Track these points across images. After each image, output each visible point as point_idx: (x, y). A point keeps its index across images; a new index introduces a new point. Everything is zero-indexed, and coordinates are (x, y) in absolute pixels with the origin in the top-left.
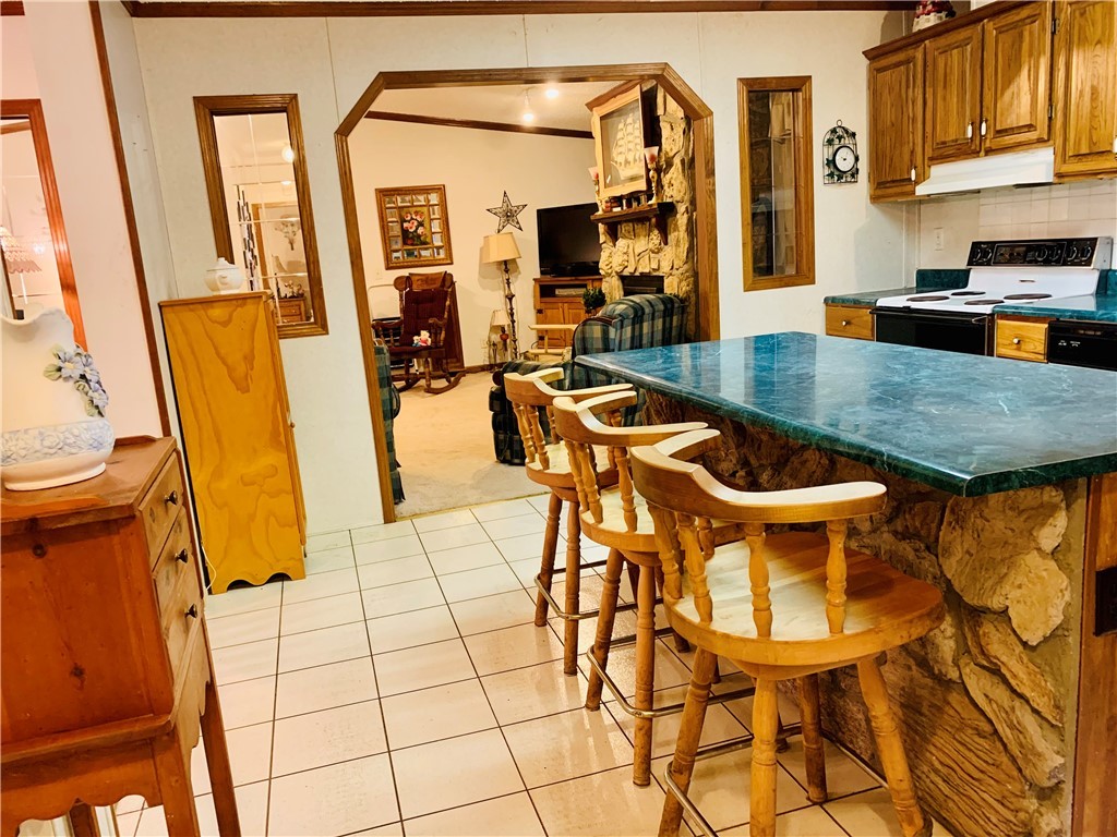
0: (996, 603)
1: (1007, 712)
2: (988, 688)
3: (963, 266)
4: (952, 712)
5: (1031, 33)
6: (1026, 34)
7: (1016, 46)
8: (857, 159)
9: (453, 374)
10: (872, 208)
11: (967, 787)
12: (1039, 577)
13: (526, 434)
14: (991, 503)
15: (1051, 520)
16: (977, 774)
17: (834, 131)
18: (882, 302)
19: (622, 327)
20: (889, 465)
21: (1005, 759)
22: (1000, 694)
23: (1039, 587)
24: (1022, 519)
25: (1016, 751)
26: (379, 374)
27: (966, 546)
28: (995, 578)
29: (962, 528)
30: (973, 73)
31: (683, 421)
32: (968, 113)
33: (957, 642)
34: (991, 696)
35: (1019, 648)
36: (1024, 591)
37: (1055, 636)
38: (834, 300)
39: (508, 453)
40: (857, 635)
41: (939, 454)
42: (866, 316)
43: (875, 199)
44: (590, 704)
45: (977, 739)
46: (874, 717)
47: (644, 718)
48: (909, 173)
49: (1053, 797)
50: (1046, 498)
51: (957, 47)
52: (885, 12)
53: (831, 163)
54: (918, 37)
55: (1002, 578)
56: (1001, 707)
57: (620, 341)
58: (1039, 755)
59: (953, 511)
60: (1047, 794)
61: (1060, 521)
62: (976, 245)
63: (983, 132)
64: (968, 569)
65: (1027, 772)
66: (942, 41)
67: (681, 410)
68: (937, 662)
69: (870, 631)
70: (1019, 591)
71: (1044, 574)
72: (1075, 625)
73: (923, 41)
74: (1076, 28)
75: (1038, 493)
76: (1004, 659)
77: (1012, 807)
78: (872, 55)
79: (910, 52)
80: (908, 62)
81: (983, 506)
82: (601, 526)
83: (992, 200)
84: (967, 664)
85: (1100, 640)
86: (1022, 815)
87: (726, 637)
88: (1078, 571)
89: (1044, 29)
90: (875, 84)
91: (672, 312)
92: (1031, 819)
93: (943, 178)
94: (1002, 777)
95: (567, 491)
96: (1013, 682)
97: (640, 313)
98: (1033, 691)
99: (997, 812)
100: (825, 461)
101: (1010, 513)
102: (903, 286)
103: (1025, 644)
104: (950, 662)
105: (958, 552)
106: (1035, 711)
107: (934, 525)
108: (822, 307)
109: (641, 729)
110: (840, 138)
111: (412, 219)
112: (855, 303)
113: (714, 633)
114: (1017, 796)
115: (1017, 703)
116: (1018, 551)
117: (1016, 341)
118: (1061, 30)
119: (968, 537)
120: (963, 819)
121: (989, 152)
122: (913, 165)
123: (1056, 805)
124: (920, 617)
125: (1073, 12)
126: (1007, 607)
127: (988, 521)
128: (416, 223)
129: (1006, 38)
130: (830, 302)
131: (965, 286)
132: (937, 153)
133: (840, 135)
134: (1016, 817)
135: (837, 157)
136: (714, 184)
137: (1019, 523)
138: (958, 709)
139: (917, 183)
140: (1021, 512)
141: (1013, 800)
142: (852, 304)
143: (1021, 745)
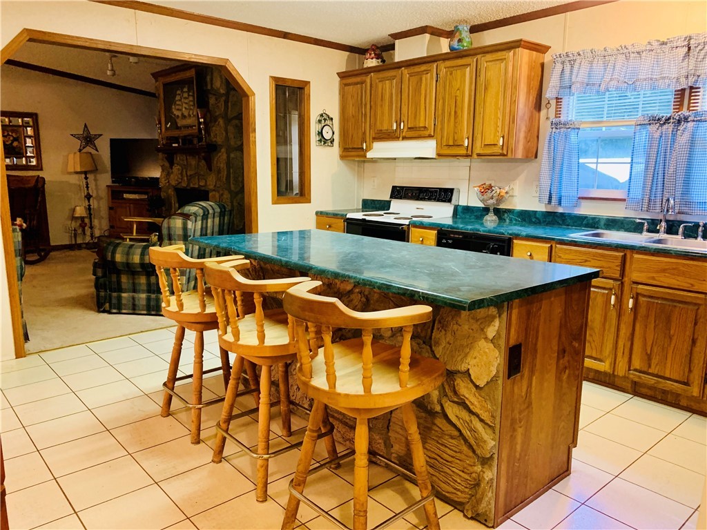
0: (463, 368)
1: (468, 423)
2: (457, 412)
3: (387, 198)
4: (437, 429)
5: (426, 79)
6: (424, 79)
7: (419, 84)
8: (333, 133)
9: (43, 250)
10: (341, 162)
11: (444, 468)
12: (485, 352)
13: (165, 288)
14: (462, 316)
15: (493, 323)
16: (450, 459)
17: (322, 115)
18: (350, 216)
19: (196, 221)
20: (423, 297)
21: (465, 448)
22: (464, 415)
23: (485, 357)
24: (479, 323)
25: (472, 441)
26: (15, 247)
27: (448, 340)
28: (463, 355)
29: (445, 330)
30: (397, 96)
31: (264, 279)
32: (394, 116)
33: (439, 392)
34: (460, 416)
35: (474, 389)
36: (477, 360)
37: (493, 380)
38: (321, 213)
39: (107, 305)
40: (413, 387)
41: (446, 291)
42: (341, 223)
43: (342, 157)
44: (216, 460)
45: (451, 440)
46: (410, 434)
47: (265, 459)
48: (362, 145)
49: (489, 463)
50: (490, 313)
51: (388, 80)
52: (348, 53)
53: (320, 133)
54: (367, 70)
55: (466, 355)
56: (465, 421)
57: (195, 230)
58: (485, 442)
59: (440, 322)
60: (485, 461)
61: (497, 323)
62: (394, 187)
63: (402, 128)
64: (448, 352)
65: (478, 452)
66: (382, 75)
67: (263, 273)
68: (429, 403)
69: (419, 385)
70: (475, 360)
71: (487, 350)
72: (501, 375)
73: (370, 73)
74: (448, 81)
75: (487, 310)
76: (467, 396)
77: (468, 472)
78: (342, 76)
79: (363, 78)
80: (362, 83)
81: (458, 319)
82: (240, 343)
83: (402, 164)
84: (446, 402)
85: (509, 381)
86: (474, 475)
87: (347, 395)
88: (503, 348)
89: (433, 78)
90: (344, 92)
91: (225, 214)
92: (479, 476)
93: (380, 150)
94: (463, 457)
95: (193, 324)
96: (471, 407)
97: (206, 213)
98: (481, 410)
99: (460, 476)
100: (364, 299)
101: (471, 321)
102: (355, 208)
103: (477, 387)
104: (436, 401)
105: (443, 344)
106: (482, 421)
107: (429, 330)
108: (314, 217)
109: (262, 467)
110: (325, 120)
111: (8, 135)
112: (335, 215)
113: (339, 394)
114: (471, 466)
115: (473, 418)
116: (475, 340)
117: (421, 239)
118: (441, 81)
119: (449, 334)
120: (443, 485)
121: (404, 138)
122: (364, 140)
123: (490, 466)
124: (439, 376)
125: (446, 72)
126: (469, 370)
127: (460, 326)
128: (12, 138)
129: (414, 79)
130: (319, 214)
131: (388, 209)
132: (377, 136)
133: (325, 118)
134: (470, 476)
135: (323, 131)
136: (255, 138)
137: (475, 326)
138: (440, 426)
139: (366, 151)
140: (477, 320)
141: (469, 468)
142: (332, 216)
143: (476, 439)
